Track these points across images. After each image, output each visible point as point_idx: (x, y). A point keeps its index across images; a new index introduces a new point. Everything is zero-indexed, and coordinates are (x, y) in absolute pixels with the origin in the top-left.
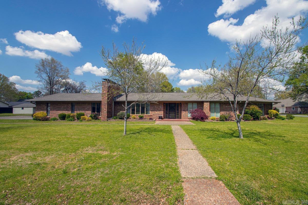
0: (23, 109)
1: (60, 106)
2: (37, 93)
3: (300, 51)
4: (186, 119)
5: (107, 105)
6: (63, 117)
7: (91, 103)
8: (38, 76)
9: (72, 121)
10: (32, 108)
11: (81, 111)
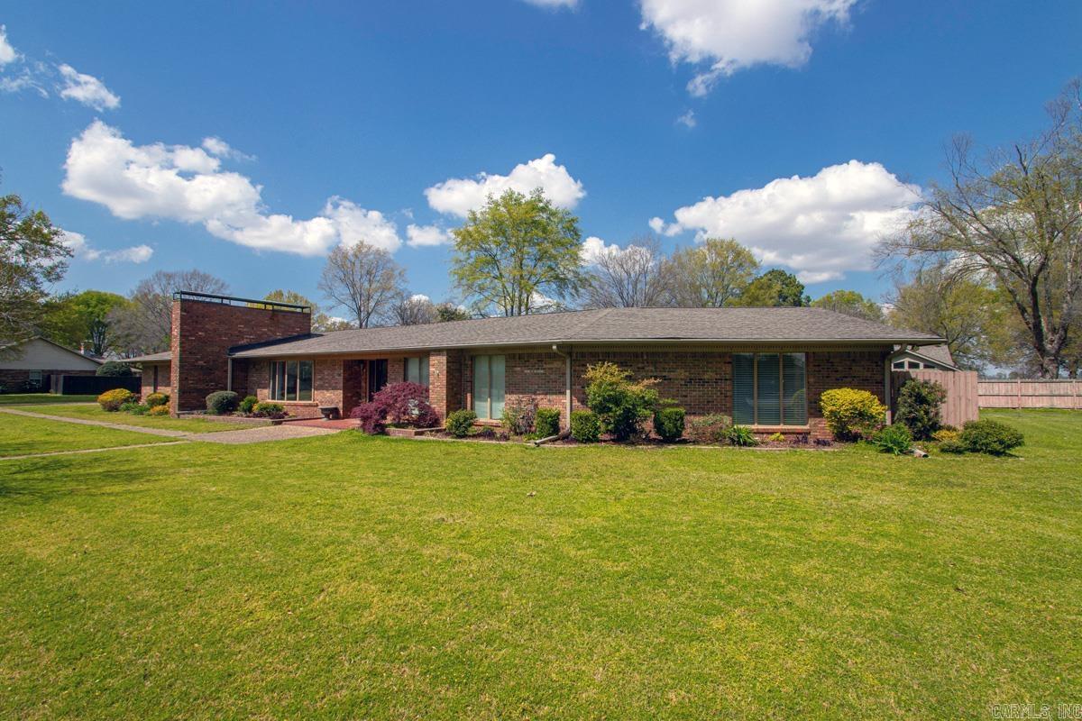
5: (178, 370)
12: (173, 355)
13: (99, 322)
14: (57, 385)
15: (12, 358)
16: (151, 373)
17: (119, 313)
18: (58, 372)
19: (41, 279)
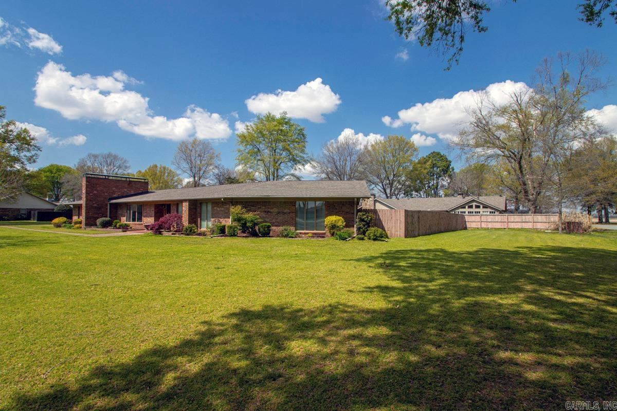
5: (85, 208)
12: (83, 202)
13: (58, 182)
14: (34, 216)
15: (11, 202)
16: (77, 210)
17: (69, 177)
18: (35, 210)
19: (26, 162)
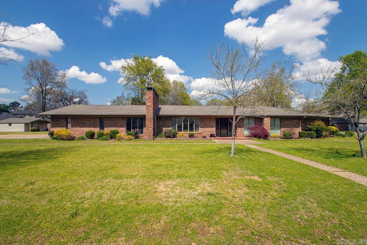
0: (11, 125)
1: (85, 122)
2: (14, 105)
3: (341, 61)
4: (242, 137)
5: (152, 120)
6: (91, 136)
7: (126, 118)
8: (26, 83)
9: (107, 140)
10: (24, 124)
11: (112, 128)
